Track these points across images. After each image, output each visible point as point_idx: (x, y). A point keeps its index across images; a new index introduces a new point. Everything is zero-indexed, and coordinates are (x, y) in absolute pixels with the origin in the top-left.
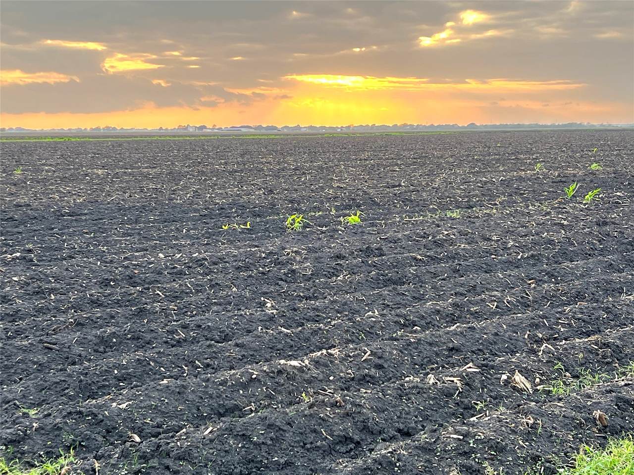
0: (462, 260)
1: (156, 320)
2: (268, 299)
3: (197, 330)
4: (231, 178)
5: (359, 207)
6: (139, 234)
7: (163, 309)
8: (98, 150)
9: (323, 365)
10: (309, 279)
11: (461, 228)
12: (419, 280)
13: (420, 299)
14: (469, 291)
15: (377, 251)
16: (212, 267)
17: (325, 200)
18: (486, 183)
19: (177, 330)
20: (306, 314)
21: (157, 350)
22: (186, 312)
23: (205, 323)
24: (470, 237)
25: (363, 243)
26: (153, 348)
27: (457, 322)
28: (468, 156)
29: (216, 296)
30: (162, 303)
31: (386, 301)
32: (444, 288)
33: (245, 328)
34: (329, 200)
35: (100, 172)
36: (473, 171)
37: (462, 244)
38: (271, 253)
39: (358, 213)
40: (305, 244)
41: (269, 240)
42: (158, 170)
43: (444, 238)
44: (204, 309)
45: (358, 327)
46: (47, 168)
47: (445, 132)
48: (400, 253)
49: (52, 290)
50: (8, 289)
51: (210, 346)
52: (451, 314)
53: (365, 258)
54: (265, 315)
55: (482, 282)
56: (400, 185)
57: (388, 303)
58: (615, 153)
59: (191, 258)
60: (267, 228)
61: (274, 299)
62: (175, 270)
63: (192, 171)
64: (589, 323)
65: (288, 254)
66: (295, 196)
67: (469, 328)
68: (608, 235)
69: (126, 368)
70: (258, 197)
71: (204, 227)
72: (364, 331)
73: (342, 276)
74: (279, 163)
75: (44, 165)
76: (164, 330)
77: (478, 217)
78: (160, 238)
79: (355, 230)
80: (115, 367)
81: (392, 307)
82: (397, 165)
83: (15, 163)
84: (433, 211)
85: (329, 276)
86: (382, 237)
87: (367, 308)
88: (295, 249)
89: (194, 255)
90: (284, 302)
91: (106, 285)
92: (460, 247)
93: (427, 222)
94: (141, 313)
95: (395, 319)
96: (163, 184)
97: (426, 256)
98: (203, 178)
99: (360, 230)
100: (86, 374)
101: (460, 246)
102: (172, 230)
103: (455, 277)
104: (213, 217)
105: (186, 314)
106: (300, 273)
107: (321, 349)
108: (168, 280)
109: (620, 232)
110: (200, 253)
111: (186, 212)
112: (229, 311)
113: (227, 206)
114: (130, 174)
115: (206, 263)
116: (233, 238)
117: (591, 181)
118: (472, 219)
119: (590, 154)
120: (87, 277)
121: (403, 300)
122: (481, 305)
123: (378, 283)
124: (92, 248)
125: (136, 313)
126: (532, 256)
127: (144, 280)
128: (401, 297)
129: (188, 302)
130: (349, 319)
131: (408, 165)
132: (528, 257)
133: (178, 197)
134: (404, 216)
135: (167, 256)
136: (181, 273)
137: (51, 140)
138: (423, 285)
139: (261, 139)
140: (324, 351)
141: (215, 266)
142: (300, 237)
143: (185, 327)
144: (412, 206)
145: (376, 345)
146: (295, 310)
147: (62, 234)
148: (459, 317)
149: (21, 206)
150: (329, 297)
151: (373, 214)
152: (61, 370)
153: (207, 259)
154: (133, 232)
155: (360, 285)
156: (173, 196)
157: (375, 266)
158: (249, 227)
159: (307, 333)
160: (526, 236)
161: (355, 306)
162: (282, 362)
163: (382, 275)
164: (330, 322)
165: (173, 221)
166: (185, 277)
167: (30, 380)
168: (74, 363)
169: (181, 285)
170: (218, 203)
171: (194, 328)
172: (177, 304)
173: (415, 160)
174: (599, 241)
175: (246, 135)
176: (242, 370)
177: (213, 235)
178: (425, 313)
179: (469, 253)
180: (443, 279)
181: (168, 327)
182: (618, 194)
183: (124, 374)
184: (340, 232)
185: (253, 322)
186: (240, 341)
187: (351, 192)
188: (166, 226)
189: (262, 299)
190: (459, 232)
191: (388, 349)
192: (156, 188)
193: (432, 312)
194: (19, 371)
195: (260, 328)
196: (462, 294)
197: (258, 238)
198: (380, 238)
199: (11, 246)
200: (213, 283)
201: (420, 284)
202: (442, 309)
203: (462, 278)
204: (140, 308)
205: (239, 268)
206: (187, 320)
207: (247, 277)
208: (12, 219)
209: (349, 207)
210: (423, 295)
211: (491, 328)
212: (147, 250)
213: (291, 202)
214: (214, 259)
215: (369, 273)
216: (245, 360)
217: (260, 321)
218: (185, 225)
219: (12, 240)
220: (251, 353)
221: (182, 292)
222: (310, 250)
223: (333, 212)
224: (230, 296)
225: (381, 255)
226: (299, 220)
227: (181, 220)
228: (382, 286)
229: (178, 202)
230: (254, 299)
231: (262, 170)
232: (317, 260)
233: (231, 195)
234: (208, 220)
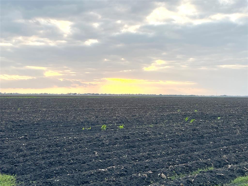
1: (65, 157)
4: (85, 112)
5: (123, 123)
6: (58, 131)
8: (43, 101)
9: (111, 171)
10: (108, 146)
11: (153, 130)
12: (139, 146)
13: (139, 152)
14: (153, 150)
15: (128, 137)
16: (80, 142)
18: (162, 115)
21: (66, 166)
25: (124, 135)
26: (64, 165)
28: (158, 106)
29: (81, 150)
30: (66, 152)
31: (129, 153)
32: (146, 149)
33: (89, 160)
34: (114, 120)
35: (44, 109)
36: (159, 111)
38: (97, 137)
39: (123, 125)
40: (107, 135)
41: (96, 133)
42: (62, 109)
43: (148, 133)
44: (78, 154)
46: (27, 108)
47: (152, 97)
48: (134, 138)
49: (34, 148)
50: (22, 147)
51: (80, 165)
52: (147, 157)
53: (124, 139)
54: (96, 156)
56: (136, 116)
58: (203, 106)
60: (96, 129)
61: (97, 151)
62: (69, 142)
63: (73, 109)
64: (184, 160)
65: (102, 138)
67: (151, 161)
68: (195, 134)
69: (58, 171)
70: (93, 119)
71: (77, 129)
72: (122, 161)
73: (117, 145)
74: (99, 107)
75: (26, 107)
76: (67, 160)
77: (158, 127)
78: (64, 132)
79: (122, 130)
80: (55, 170)
81: (131, 154)
82: (136, 108)
83: (17, 106)
84: (145, 125)
85: (114, 145)
87: (124, 155)
88: (104, 136)
89: (75, 138)
90: (100, 152)
91: (50, 147)
92: (152, 137)
93: (143, 128)
94: (60, 155)
95: (131, 158)
96: (64, 114)
97: (142, 139)
100: (47, 172)
102: (68, 130)
103: (149, 146)
104: (80, 125)
105: (73, 155)
106: (105, 144)
107: (110, 166)
109: (199, 133)
110: (76, 137)
111: (72, 124)
112: (85, 155)
113: (84, 122)
114: (54, 110)
115: (78, 140)
116: (86, 132)
117: (194, 116)
118: (156, 128)
119: (196, 106)
120: (44, 144)
121: (134, 152)
123: (127, 147)
124: (44, 135)
126: (172, 140)
127: (60, 145)
129: (73, 152)
130: (118, 158)
131: (139, 109)
132: (171, 140)
133: (69, 118)
134: (136, 126)
135: (67, 138)
136: (71, 143)
137: (27, 98)
138: (140, 148)
139: (94, 98)
140: (111, 167)
142: (105, 132)
143: (73, 159)
144: (139, 123)
145: (126, 165)
146: (103, 155)
147: (35, 131)
148: (149, 158)
149: (21, 121)
150: (113, 151)
152: (40, 171)
154: (56, 130)
155: (122, 148)
156: (67, 118)
157: (127, 142)
158: (90, 129)
159: (107, 162)
160: (171, 133)
161: (120, 154)
162: (100, 169)
163: (128, 145)
164: (113, 159)
165: (68, 127)
166: (72, 144)
167: (32, 173)
168: (43, 169)
169: (71, 147)
170: (81, 121)
171: (75, 160)
172: (70, 153)
173: (142, 107)
174: (192, 135)
175: (89, 97)
176: (89, 171)
177: (80, 131)
178: (140, 156)
180: (146, 146)
182: (201, 120)
183: (57, 172)
184: (117, 131)
185: (92, 158)
186: (88, 164)
187: (121, 118)
188: (66, 128)
189: (94, 151)
190: (152, 132)
191: (128, 166)
192: (62, 115)
193: (142, 156)
194: (28, 171)
195: (94, 160)
197: (93, 133)
198: (129, 133)
199: (20, 134)
200: (80, 146)
203: (151, 146)
205: (87, 142)
206: (73, 157)
207: (90, 145)
208: (19, 125)
209: (120, 123)
211: (157, 161)
212: (61, 136)
213: (103, 121)
214: (80, 139)
215: (125, 144)
216: (90, 169)
217: (94, 158)
218: (71, 128)
219: (20, 132)
220: (91, 167)
221: (72, 149)
223: (116, 124)
224: (85, 150)
225: (129, 138)
226: (105, 127)
227: (70, 126)
228: (128, 148)
229: (69, 120)
230: (92, 151)
231: (94, 109)
232: (110, 140)
233: (85, 118)
234: (78, 127)
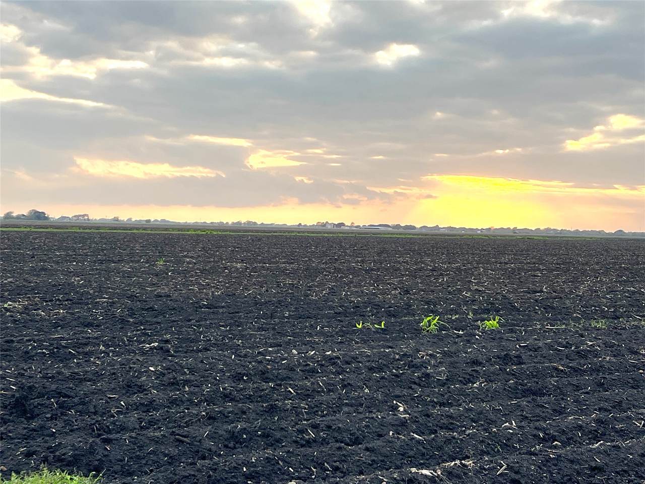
0: (607, 373)
1: (287, 417)
2: (400, 403)
3: (327, 431)
4: (367, 277)
5: (498, 312)
6: (274, 329)
7: (294, 407)
8: (238, 244)
9: (456, 477)
10: (443, 385)
11: (607, 339)
12: (560, 392)
13: (560, 412)
14: (614, 407)
15: (515, 359)
16: (344, 366)
17: (462, 303)
18: (634, 292)
19: (307, 430)
20: (439, 421)
21: (286, 449)
22: (317, 411)
23: (335, 424)
24: (616, 349)
25: (502, 350)
26: (283, 446)
27: (601, 439)
28: (615, 264)
29: (348, 397)
30: (293, 400)
31: (525, 413)
32: (587, 402)
33: (376, 432)
34: (466, 303)
35: (239, 265)
36: (620, 279)
37: (607, 356)
38: (405, 355)
39: (497, 318)
40: (440, 348)
41: (403, 341)
42: (295, 266)
43: (588, 349)
44: (335, 410)
45: (494, 438)
46: (188, 260)
47: (591, 238)
48: (540, 363)
49: (187, 382)
50: (144, 378)
51: (340, 448)
52: (594, 430)
53: (503, 365)
54: (400, 419)
55: (629, 399)
56: (541, 291)
57: (527, 415)
59: (324, 356)
60: (402, 329)
61: (406, 402)
62: (308, 368)
63: (329, 268)
65: (422, 357)
66: (432, 297)
67: (614, 446)
69: (255, 466)
70: (393, 296)
71: (338, 325)
72: (500, 443)
73: (478, 383)
74: (416, 263)
75: (186, 256)
76: (294, 429)
77: (624, 329)
78: (294, 335)
79: (492, 335)
80: (245, 465)
81: (530, 419)
82: (539, 270)
83: (158, 254)
84: (577, 320)
85: (465, 382)
86: (521, 345)
87: (504, 419)
88: (430, 352)
89: (328, 353)
90: (417, 407)
91: (239, 380)
92: (605, 360)
93: (570, 331)
94: (272, 409)
95: (534, 433)
96: (299, 279)
97: (568, 367)
98: (339, 276)
99: (498, 336)
100: (215, 469)
101: (605, 358)
102: (306, 327)
103: (599, 391)
104: (347, 315)
105: (316, 413)
106: (435, 378)
107: (454, 460)
108: (300, 377)
110: (333, 351)
111: (321, 309)
112: (360, 413)
113: (362, 305)
114: (268, 269)
115: (339, 361)
116: (366, 337)
118: (619, 331)
120: (221, 370)
121: (543, 412)
122: (627, 422)
123: (517, 393)
124: (227, 341)
125: (267, 410)
127: (277, 377)
128: (541, 409)
129: (319, 401)
130: (485, 429)
131: (550, 270)
133: (313, 293)
134: (545, 323)
135: (300, 353)
136: (313, 371)
137: (193, 233)
138: (564, 398)
139: (398, 238)
140: (458, 462)
141: (348, 365)
142: (435, 340)
143: (315, 427)
144: (554, 313)
145: (513, 458)
146: (428, 416)
147: (199, 326)
148: (604, 434)
149: (161, 296)
150: (464, 404)
151: (513, 320)
152: (191, 464)
153: (340, 358)
154: (268, 327)
155: (497, 393)
156: (309, 292)
157: (513, 375)
158: (383, 327)
159: (440, 441)
161: (492, 416)
162: (414, 470)
163: (520, 385)
164: (464, 431)
165: (308, 317)
166: (317, 375)
167: (160, 472)
168: (204, 458)
169: (313, 384)
170: (353, 301)
171: (324, 428)
172: (308, 403)
173: (558, 266)
175: (384, 234)
176: (372, 476)
177: (347, 332)
178: (566, 427)
179: (615, 366)
180: (587, 393)
181: (299, 426)
183: (253, 471)
184: (477, 337)
185: (384, 426)
186: (370, 445)
187: (489, 296)
188: (301, 322)
189: (395, 402)
190: (605, 344)
191: (525, 464)
192: (292, 284)
193: (574, 427)
194: (150, 462)
195: (391, 433)
196: (606, 410)
197: (394, 339)
198: (520, 346)
199: (150, 336)
200: (345, 383)
201: (561, 396)
202: (584, 425)
203: (607, 393)
204: (271, 405)
205: (371, 368)
206: (318, 420)
207: (380, 379)
208: (152, 309)
209: (487, 311)
210: (564, 408)
211: (637, 448)
212: (280, 346)
213: (428, 303)
214: (347, 359)
215: (507, 382)
216: (375, 466)
217: (392, 425)
218: (319, 322)
219: (150, 330)
220: (380, 458)
221: (314, 390)
222: (444, 354)
223: (471, 316)
224: (361, 397)
225: (520, 363)
226: (435, 322)
227: (316, 317)
228: (520, 396)
229: (314, 298)
230: (386, 402)
231: (399, 269)
232: (453, 365)
233: (367, 294)
234: (343, 318)
